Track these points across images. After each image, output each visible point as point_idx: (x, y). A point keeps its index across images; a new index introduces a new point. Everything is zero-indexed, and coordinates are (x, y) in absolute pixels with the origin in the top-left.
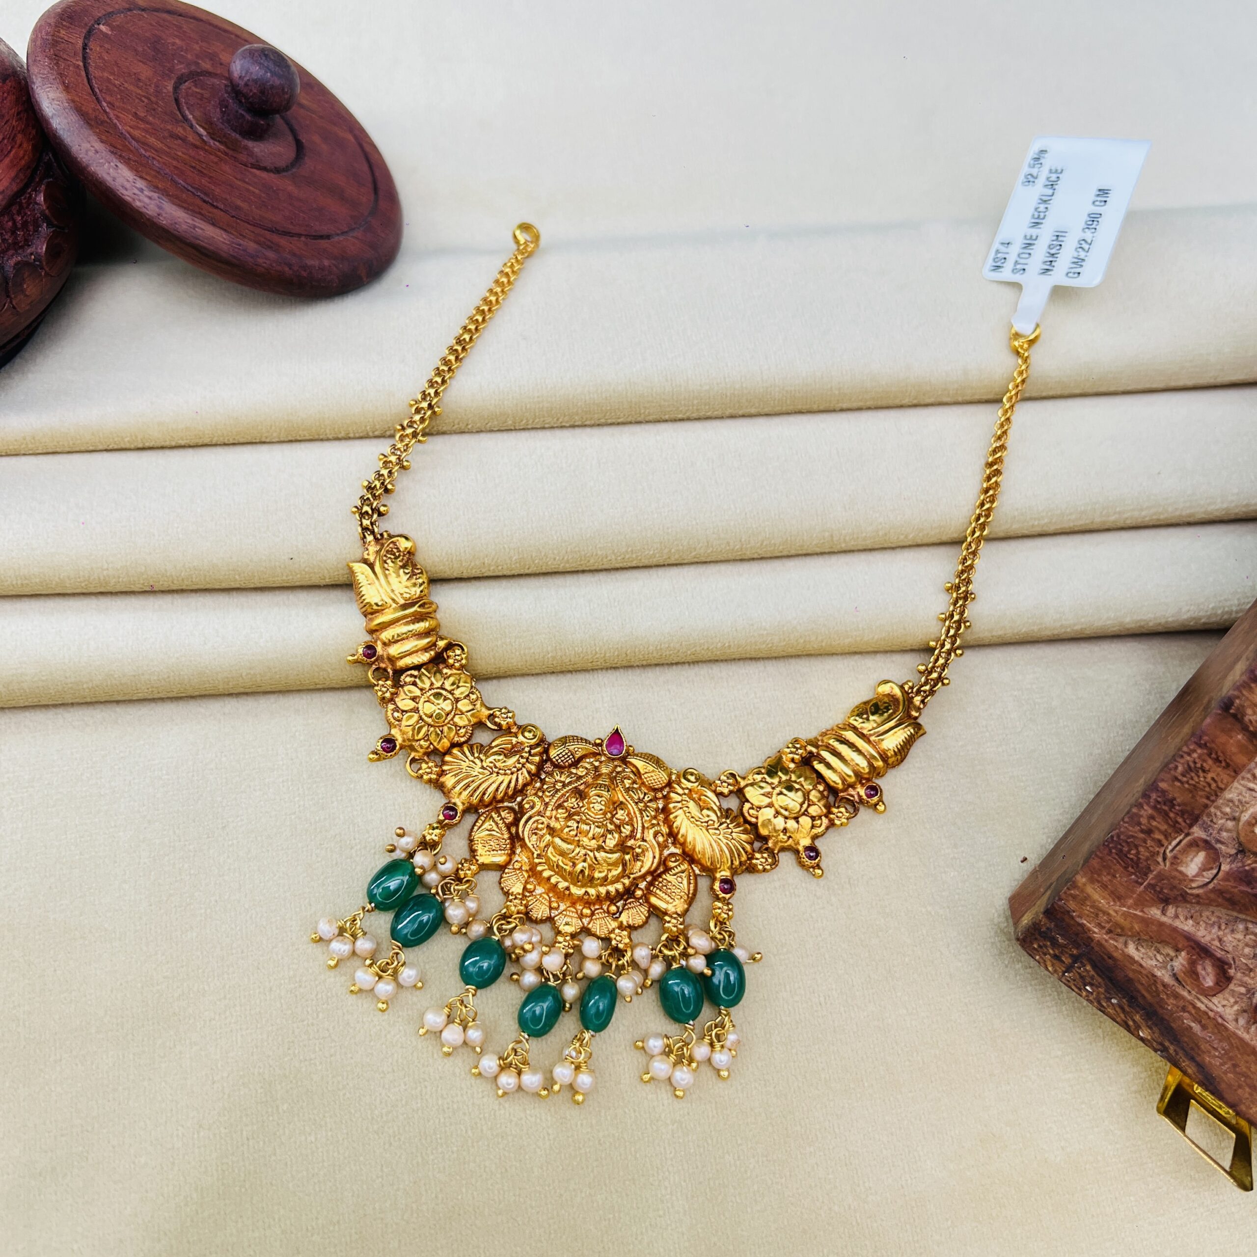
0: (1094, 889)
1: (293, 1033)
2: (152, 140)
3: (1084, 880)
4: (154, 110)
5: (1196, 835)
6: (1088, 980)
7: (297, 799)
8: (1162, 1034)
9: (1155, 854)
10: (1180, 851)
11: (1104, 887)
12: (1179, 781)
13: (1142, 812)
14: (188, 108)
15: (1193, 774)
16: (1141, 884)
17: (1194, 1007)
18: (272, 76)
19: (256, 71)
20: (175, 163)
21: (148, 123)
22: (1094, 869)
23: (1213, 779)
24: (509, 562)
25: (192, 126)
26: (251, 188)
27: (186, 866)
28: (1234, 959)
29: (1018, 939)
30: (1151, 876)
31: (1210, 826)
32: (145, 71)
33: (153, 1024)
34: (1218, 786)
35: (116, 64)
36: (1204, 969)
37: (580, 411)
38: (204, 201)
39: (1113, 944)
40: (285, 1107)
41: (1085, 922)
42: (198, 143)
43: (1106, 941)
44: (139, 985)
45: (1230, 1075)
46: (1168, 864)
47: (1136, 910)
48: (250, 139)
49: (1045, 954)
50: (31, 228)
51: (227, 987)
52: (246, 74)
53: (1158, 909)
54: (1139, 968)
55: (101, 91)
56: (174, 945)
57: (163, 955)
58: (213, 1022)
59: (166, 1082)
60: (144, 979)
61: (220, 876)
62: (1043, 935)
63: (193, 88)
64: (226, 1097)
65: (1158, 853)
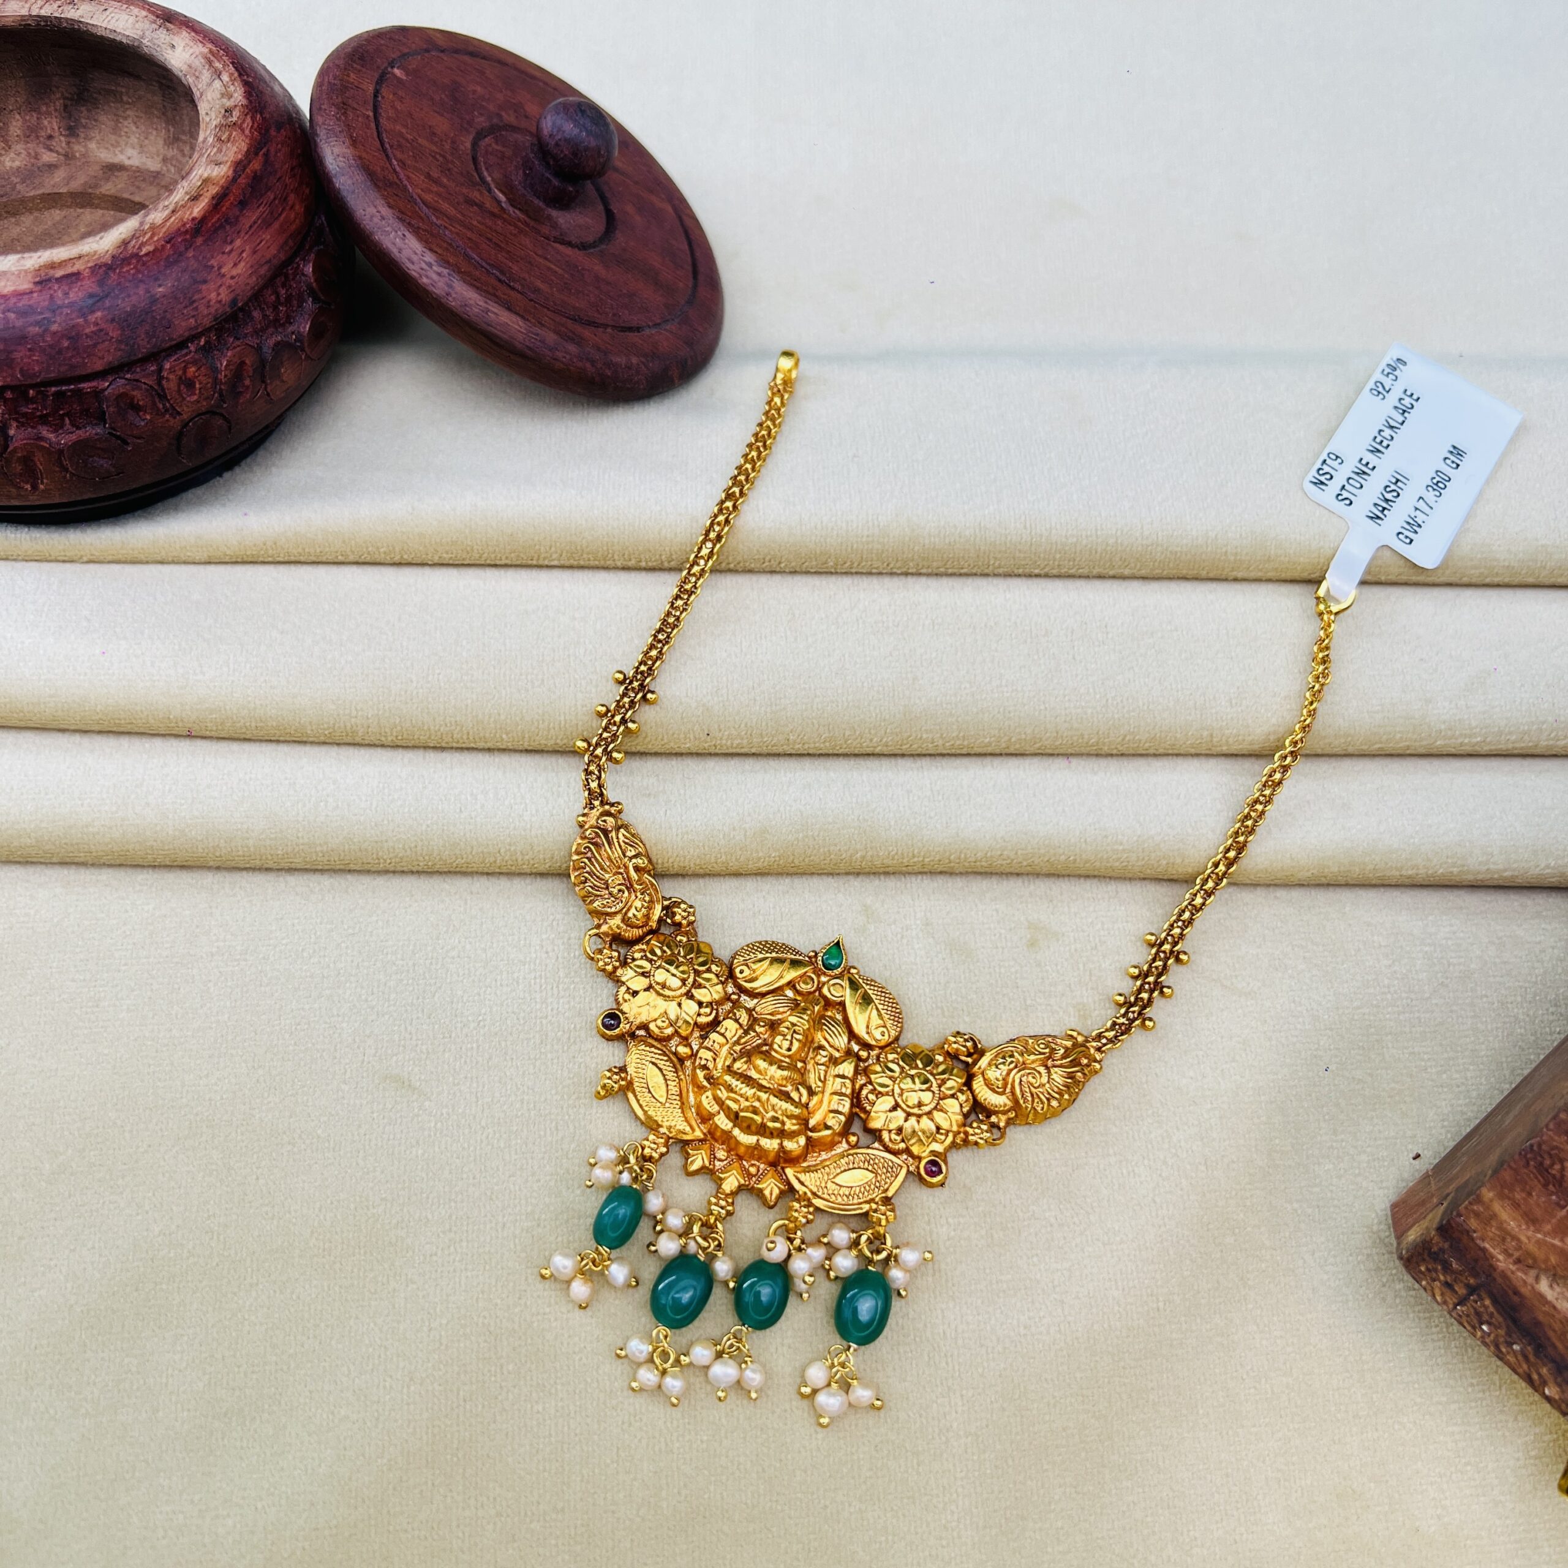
0: (1503, 1207)
2: (445, 206)
3: (1491, 1195)
4: (449, 170)
6: (1485, 1317)
11: (1516, 1205)
14: (487, 169)
16: (1564, 1207)
18: (587, 136)
19: (569, 128)
20: (469, 234)
21: (441, 185)
22: (1505, 1182)
25: (490, 191)
26: (553, 267)
27: (416, 1069)
29: (1403, 1259)
32: (442, 124)
33: (365, 1253)
35: (410, 115)
38: (500, 280)
39: (1521, 1277)
40: (511, 1367)
41: (1487, 1246)
42: (496, 211)
43: (1513, 1273)
44: (352, 1206)
47: (1554, 1238)
48: (555, 208)
49: (1434, 1280)
50: (295, 302)
51: (454, 1217)
52: (558, 131)
54: (1552, 1311)
55: (391, 147)
56: (396, 1162)
57: (382, 1172)
58: (435, 1258)
59: (375, 1324)
60: (358, 1199)
61: (454, 1085)
62: (1435, 1257)
63: (494, 145)
64: (443, 1347)
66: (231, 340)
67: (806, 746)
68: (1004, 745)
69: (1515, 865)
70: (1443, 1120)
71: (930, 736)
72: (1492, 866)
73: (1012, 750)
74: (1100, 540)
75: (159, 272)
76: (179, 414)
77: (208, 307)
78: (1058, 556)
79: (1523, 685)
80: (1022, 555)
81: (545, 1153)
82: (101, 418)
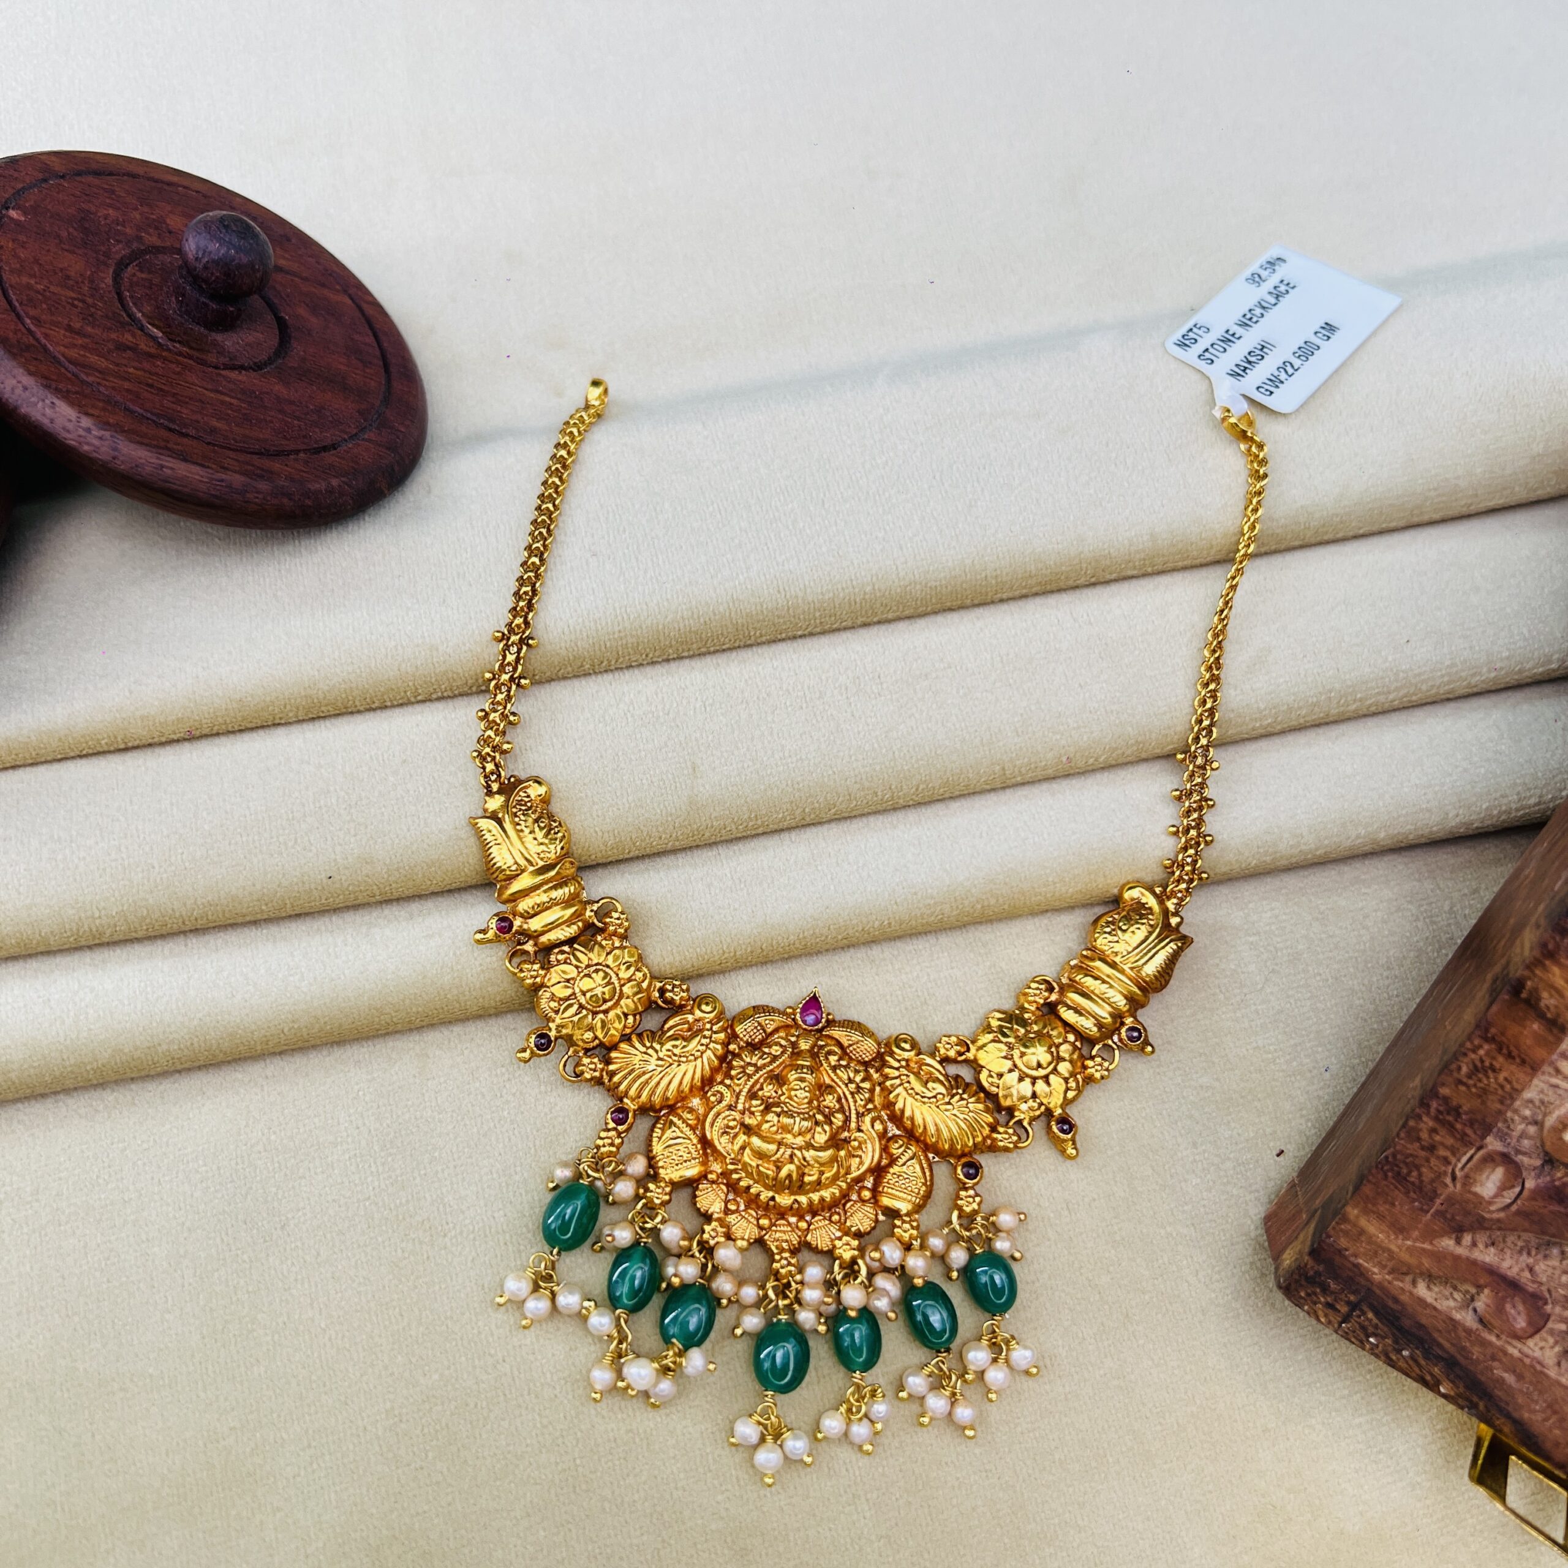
0: (1369, 1222)
1: (399, 1481)
2: (93, 359)
3: (1356, 1211)
4: (91, 315)
5: (1490, 1147)
6: (1371, 1329)
7: (369, 1179)
8: (1466, 1387)
9: (1440, 1175)
10: (1471, 1169)
11: (1381, 1217)
12: (1465, 1084)
13: (1422, 1125)
14: (134, 303)
15: (1480, 1075)
16: (1428, 1212)
17: (1505, 1353)
18: (237, 252)
19: (216, 249)
20: (127, 385)
21: (85, 335)
22: (1367, 1196)
23: (1506, 1079)
24: (603, 848)
25: (142, 328)
26: (227, 399)
27: (242, 1282)
28: (1549, 1291)
29: (1280, 1287)
30: (1438, 1201)
31: (1507, 1134)
32: (75, 264)
33: (223, 1489)
34: (1513, 1088)
35: (36, 261)
36: (1514, 1307)
37: (674, 643)
38: (170, 430)
39: (1399, 1286)
41: (1361, 1261)
42: (153, 351)
43: (1389, 1283)
44: (201, 1443)
45: (1557, 1432)
46: (1459, 1186)
47: (1423, 1242)
48: (218, 331)
49: (1315, 1303)
51: (311, 1432)
52: (203, 254)
53: (1450, 1238)
54: (1434, 1313)
55: (21, 304)
57: (226, 1399)
58: (299, 1479)
60: (205, 1433)
61: (285, 1290)
62: (1311, 1281)
63: (139, 274)
65: (1445, 1173)
69: (1326, 842)
70: (1301, 1110)
74: (857, 590)
79: (1305, 656)
81: (393, 1343)
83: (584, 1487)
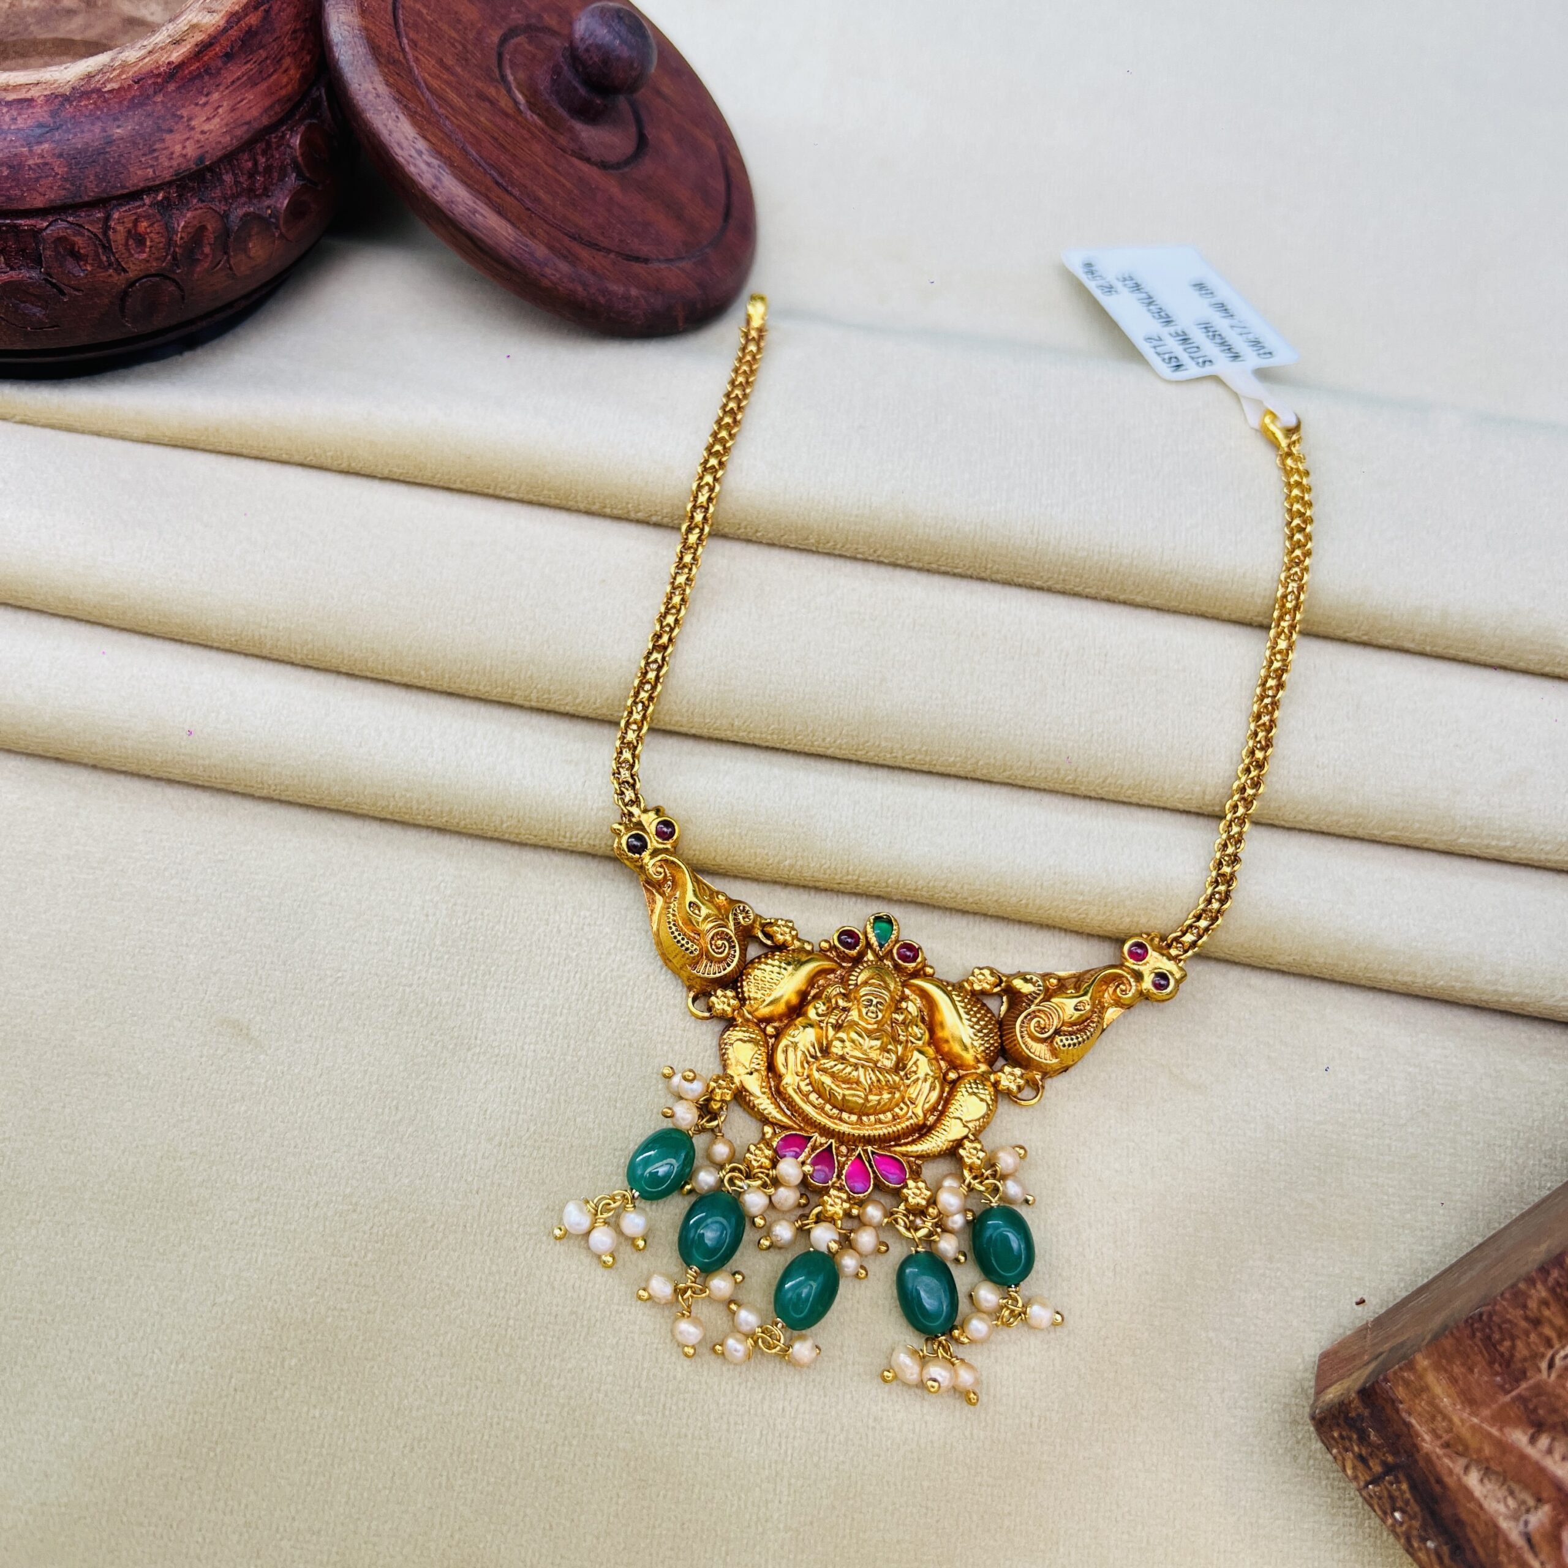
0: (1438, 1380)
1: (329, 1269)
2: (452, 96)
3: (1426, 1363)
4: (466, 60)
6: (1399, 1504)
9: (1536, 1356)
11: (1453, 1380)
13: (1533, 1292)
14: (511, 68)
16: (1509, 1392)
18: (621, 44)
19: (603, 34)
20: (473, 129)
21: (453, 74)
22: (1444, 1351)
25: (509, 91)
26: (562, 179)
27: (258, 1018)
29: (1313, 1418)
30: (1524, 1385)
32: (470, 12)
33: (162, 1207)
39: (1448, 1465)
40: (294, 1362)
41: (1413, 1421)
42: (510, 111)
43: (1438, 1457)
44: (159, 1154)
46: (1553, 1376)
47: (1492, 1426)
48: (579, 120)
49: (1347, 1450)
50: (275, 175)
51: (265, 1186)
53: (1525, 1433)
54: (1477, 1509)
55: (406, 24)
56: (215, 1115)
57: (198, 1123)
58: (235, 1227)
59: (156, 1287)
60: (166, 1147)
61: (296, 1042)
62: (1351, 1423)
63: (526, 46)
64: (224, 1327)
65: (1543, 1356)
66: (195, 201)
67: (752, 735)
68: (969, 768)
70: (1398, 1266)
71: (890, 745)
72: (1500, 988)
73: (978, 775)
75: (121, 112)
76: (125, 270)
77: (171, 159)
78: (1064, 569)
80: (1024, 563)
81: (378, 1132)
82: (38, 261)
83: (507, 1350)
